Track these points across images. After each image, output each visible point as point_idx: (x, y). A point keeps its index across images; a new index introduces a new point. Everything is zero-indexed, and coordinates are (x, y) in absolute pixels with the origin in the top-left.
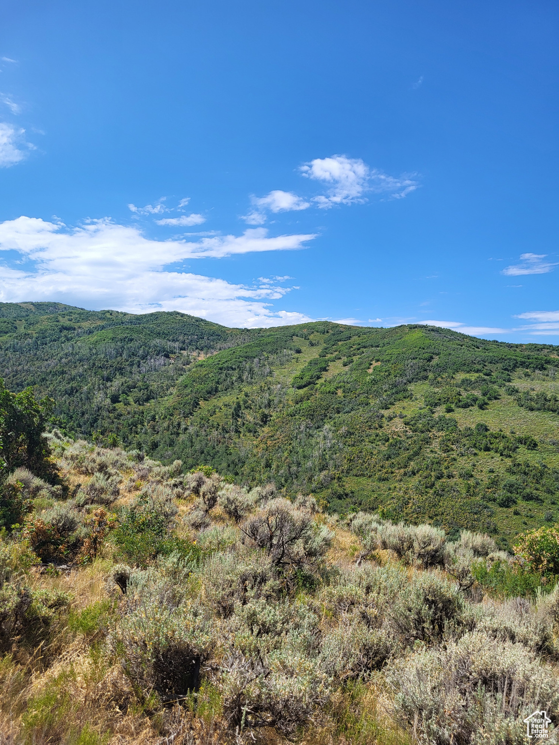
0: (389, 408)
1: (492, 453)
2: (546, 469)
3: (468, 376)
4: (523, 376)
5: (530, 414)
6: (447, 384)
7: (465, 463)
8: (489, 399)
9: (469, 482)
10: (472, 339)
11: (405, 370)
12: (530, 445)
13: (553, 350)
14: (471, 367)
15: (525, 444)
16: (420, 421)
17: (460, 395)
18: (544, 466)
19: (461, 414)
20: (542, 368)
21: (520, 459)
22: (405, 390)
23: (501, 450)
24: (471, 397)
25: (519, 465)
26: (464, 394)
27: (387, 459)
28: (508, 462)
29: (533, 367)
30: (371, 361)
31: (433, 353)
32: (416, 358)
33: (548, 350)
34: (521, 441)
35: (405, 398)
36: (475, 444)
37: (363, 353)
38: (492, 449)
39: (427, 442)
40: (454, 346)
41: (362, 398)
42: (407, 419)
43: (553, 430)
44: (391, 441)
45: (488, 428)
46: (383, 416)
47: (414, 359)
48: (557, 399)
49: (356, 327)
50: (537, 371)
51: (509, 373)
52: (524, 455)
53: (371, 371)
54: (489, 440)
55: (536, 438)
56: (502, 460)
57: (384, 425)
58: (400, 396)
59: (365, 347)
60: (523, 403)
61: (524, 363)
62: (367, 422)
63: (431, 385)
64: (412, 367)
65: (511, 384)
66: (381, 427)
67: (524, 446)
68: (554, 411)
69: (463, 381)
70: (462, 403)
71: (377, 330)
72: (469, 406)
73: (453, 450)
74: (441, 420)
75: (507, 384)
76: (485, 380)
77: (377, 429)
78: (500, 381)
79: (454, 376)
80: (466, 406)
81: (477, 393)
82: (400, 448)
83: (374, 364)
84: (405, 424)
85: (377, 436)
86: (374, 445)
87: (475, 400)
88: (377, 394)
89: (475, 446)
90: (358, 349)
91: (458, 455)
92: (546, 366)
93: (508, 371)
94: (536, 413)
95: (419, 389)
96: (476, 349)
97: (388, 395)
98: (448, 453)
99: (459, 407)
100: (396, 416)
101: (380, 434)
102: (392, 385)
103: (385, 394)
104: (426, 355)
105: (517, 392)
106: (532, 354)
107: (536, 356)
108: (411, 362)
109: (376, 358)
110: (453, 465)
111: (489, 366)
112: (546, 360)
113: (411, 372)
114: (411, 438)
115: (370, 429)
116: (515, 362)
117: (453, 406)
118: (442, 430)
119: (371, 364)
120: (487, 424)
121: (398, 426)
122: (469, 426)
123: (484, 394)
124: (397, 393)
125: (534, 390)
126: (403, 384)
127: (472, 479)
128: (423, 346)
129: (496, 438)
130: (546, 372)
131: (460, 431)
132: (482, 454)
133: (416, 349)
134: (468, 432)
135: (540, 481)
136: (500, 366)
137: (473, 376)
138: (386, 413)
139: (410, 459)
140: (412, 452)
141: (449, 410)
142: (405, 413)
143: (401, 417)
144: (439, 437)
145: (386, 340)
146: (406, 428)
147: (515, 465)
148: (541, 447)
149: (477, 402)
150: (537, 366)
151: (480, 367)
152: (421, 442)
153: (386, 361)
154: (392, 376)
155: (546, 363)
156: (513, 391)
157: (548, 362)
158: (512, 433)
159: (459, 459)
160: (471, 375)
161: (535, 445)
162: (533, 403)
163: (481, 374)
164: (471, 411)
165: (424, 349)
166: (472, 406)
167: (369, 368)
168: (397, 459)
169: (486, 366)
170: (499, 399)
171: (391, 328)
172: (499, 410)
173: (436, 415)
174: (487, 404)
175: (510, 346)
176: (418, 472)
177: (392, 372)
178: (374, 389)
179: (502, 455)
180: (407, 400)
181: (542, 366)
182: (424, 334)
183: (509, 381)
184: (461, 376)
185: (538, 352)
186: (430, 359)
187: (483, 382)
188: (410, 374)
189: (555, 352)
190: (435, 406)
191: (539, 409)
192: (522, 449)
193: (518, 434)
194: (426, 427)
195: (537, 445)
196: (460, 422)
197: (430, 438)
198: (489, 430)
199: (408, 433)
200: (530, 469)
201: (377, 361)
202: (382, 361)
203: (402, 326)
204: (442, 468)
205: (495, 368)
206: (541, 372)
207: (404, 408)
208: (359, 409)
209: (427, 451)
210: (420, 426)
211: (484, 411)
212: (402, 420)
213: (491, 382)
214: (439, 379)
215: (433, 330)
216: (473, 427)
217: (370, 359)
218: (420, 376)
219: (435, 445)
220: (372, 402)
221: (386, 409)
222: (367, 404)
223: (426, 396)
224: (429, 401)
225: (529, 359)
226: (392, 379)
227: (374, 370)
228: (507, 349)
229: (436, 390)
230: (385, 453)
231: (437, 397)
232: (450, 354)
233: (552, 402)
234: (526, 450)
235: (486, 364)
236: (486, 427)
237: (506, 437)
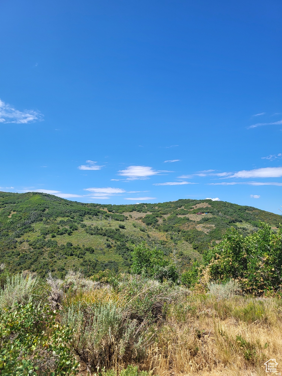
0: (20, 237)
1: (74, 257)
2: (98, 262)
3: (63, 219)
4: (88, 218)
5: (91, 236)
6: (52, 223)
7: (61, 263)
8: (73, 230)
9: (62, 273)
10: (65, 200)
11: (30, 216)
12: (91, 251)
13: (101, 206)
14: (65, 214)
15: (89, 251)
16: (38, 243)
17: (59, 228)
18: (97, 260)
19: (59, 238)
20: (97, 215)
21: (87, 258)
22: (30, 227)
23: (78, 255)
24: (64, 229)
25: (86, 261)
26: (61, 228)
27: (19, 265)
28: (81, 260)
29: (93, 214)
30: (11, 211)
31: (46, 207)
32: (37, 210)
33: (99, 207)
34: (87, 250)
35: (30, 231)
36: (66, 253)
37: (6, 206)
38: (74, 255)
39: (41, 254)
40: (56, 204)
41: (4, 232)
42: (30, 242)
43: (101, 244)
44: (21, 255)
45: (72, 244)
46: (17, 242)
47: (35, 210)
48: (103, 229)
49: (2, 192)
50: (94, 216)
51: (82, 217)
52: (88, 256)
53: (10, 217)
54: (73, 250)
55: (94, 248)
56: (79, 260)
57: (17, 246)
58: (27, 230)
59: (7, 203)
60: (88, 231)
61: (89, 212)
62: (7, 245)
63: (44, 224)
64: (34, 214)
65: (83, 222)
66: (15, 248)
67: (88, 252)
68: (101, 235)
69: (61, 221)
70: (60, 232)
71: (14, 194)
72: (63, 234)
73: (55, 257)
74: (49, 242)
75: (81, 222)
76: (71, 221)
77: (13, 249)
78: (78, 221)
79: (56, 219)
80: (62, 234)
81: (67, 227)
82: (26, 259)
83: (12, 213)
84: (30, 245)
85: (13, 253)
86: (11, 258)
87: (66, 231)
88: (14, 229)
89: (66, 254)
90: (3, 205)
91: (57, 259)
92: (98, 214)
93: (82, 216)
94: (94, 236)
95: (38, 226)
96: (67, 206)
97: (20, 230)
98: (52, 259)
99: (58, 234)
100: (24, 241)
101: (15, 252)
102: (23, 224)
103: (19, 229)
104: (42, 208)
105: (86, 226)
106: (92, 208)
107: (94, 209)
108: (33, 212)
109: (13, 209)
110: (55, 264)
111: (73, 214)
112: (98, 211)
113: (33, 217)
114: (33, 252)
115: (9, 249)
116: (85, 212)
117: (55, 234)
118: (50, 247)
119: (11, 213)
120: (72, 242)
121: (26, 246)
122: (63, 244)
123: (71, 228)
124: (25, 228)
125: (93, 225)
126: (29, 223)
127: (64, 271)
128: (40, 204)
129: (76, 249)
130: (98, 217)
131: (59, 247)
132: (69, 258)
133: (37, 205)
134: (63, 247)
135: (95, 268)
136: (78, 214)
137: (66, 219)
138: (18, 240)
139: (32, 264)
140: (33, 260)
141: (53, 237)
142: (29, 239)
143: (27, 241)
144: (48, 251)
145: (20, 200)
146: (30, 247)
147: (84, 262)
148: (96, 252)
149: (67, 232)
150: (94, 214)
151: (69, 214)
152: (38, 254)
153: (19, 211)
154: (23, 219)
155: (98, 212)
156: (84, 226)
157: (99, 212)
158: (83, 246)
159: (58, 261)
160: (64, 218)
161: (93, 251)
162: (92, 231)
163: (69, 218)
164: (64, 236)
165: (41, 205)
166: (65, 234)
167: (9, 215)
168: (24, 265)
169: (72, 214)
170: (77, 230)
171: (22, 194)
172: (77, 235)
173: (46, 240)
174: (72, 232)
175: (83, 204)
176: (36, 270)
177: (23, 217)
178: (12, 227)
179: (78, 257)
180: (31, 232)
181: (97, 214)
182: (41, 197)
183: (82, 221)
184: (59, 219)
185: (95, 207)
186: (44, 210)
187: (70, 222)
188: (33, 218)
189: (102, 207)
190: (46, 234)
191: (95, 234)
192: (88, 253)
193: (86, 246)
194: (41, 246)
195: (94, 251)
196: (59, 242)
197: (43, 252)
198: (73, 245)
199: (31, 250)
200: (91, 262)
201: (14, 211)
202: (17, 211)
203: (29, 193)
204: (49, 267)
205: (76, 215)
206: (96, 217)
207: (29, 237)
208: (2, 238)
209: (41, 259)
210: (38, 245)
211: (71, 236)
212: (28, 243)
213: (74, 222)
214: (49, 221)
215: (45, 195)
216: (65, 244)
217: (10, 210)
218: (38, 219)
219: (46, 255)
220: (10, 234)
221: (19, 237)
222: (7, 235)
223: (41, 229)
224: (43, 232)
225: (91, 210)
226: (23, 221)
227: (12, 216)
228: (81, 206)
229: (47, 226)
230: (17, 262)
231: (47, 230)
232: (54, 208)
233: (101, 230)
234: (89, 254)
235: (72, 213)
236: (71, 244)
237: (80, 248)
